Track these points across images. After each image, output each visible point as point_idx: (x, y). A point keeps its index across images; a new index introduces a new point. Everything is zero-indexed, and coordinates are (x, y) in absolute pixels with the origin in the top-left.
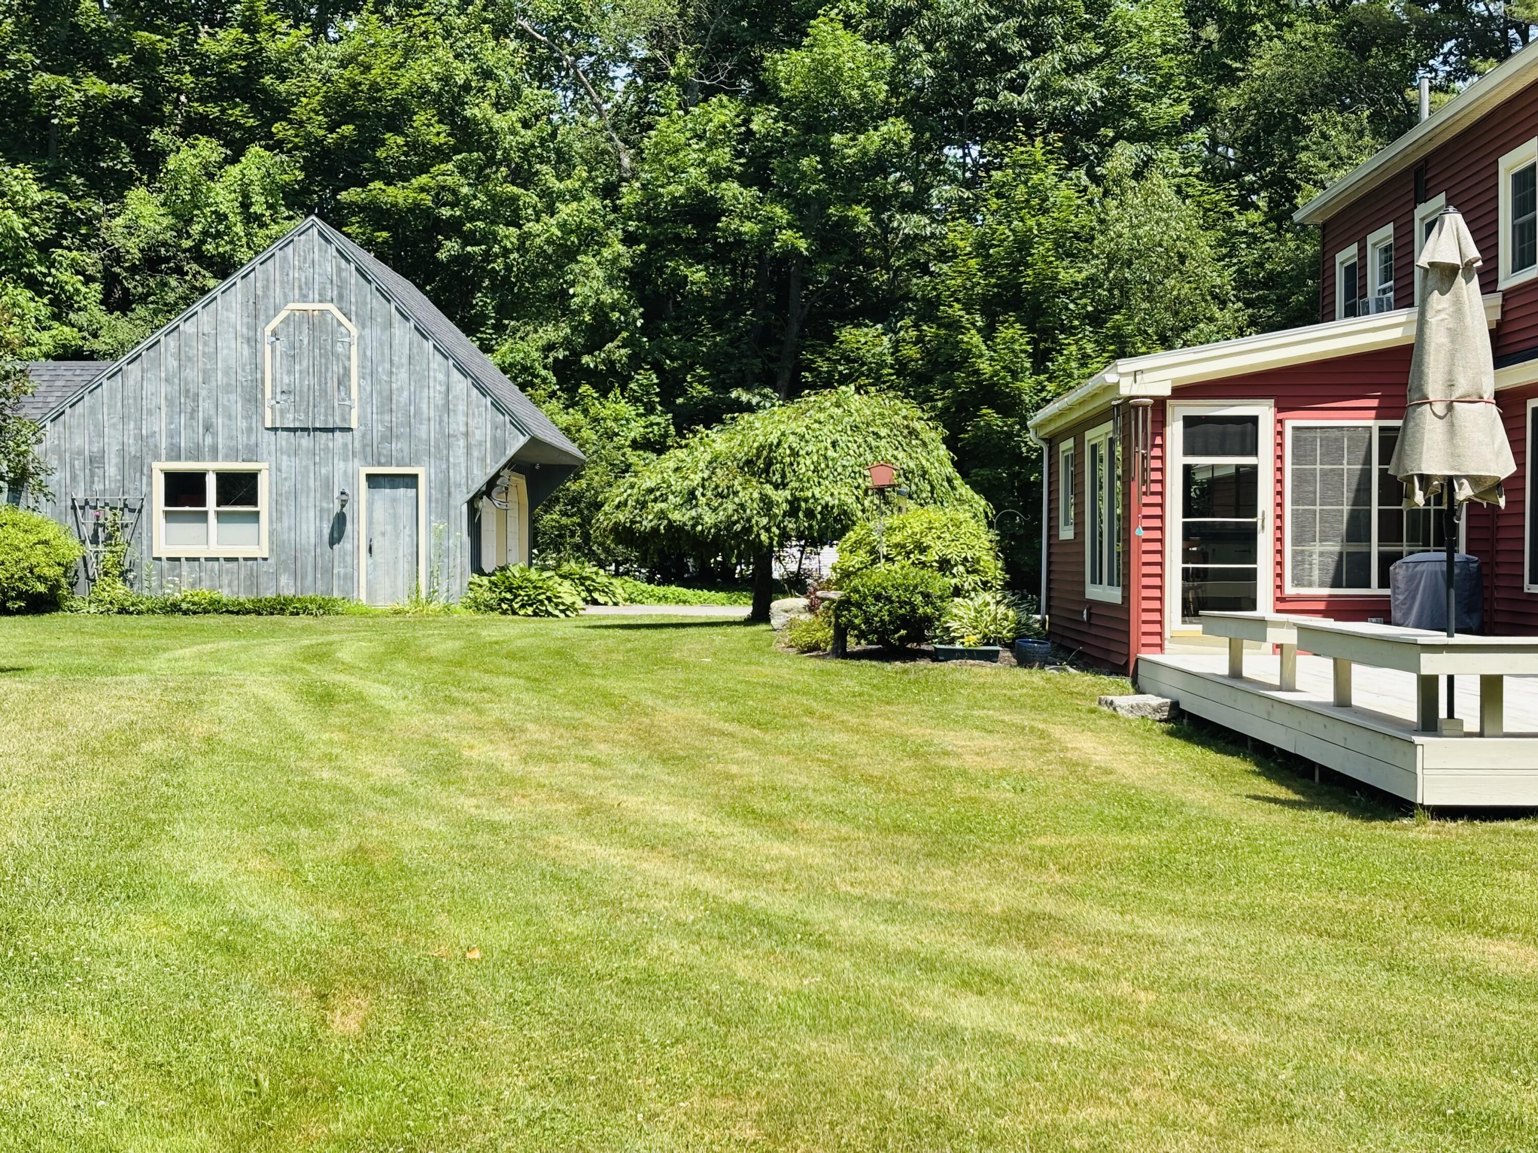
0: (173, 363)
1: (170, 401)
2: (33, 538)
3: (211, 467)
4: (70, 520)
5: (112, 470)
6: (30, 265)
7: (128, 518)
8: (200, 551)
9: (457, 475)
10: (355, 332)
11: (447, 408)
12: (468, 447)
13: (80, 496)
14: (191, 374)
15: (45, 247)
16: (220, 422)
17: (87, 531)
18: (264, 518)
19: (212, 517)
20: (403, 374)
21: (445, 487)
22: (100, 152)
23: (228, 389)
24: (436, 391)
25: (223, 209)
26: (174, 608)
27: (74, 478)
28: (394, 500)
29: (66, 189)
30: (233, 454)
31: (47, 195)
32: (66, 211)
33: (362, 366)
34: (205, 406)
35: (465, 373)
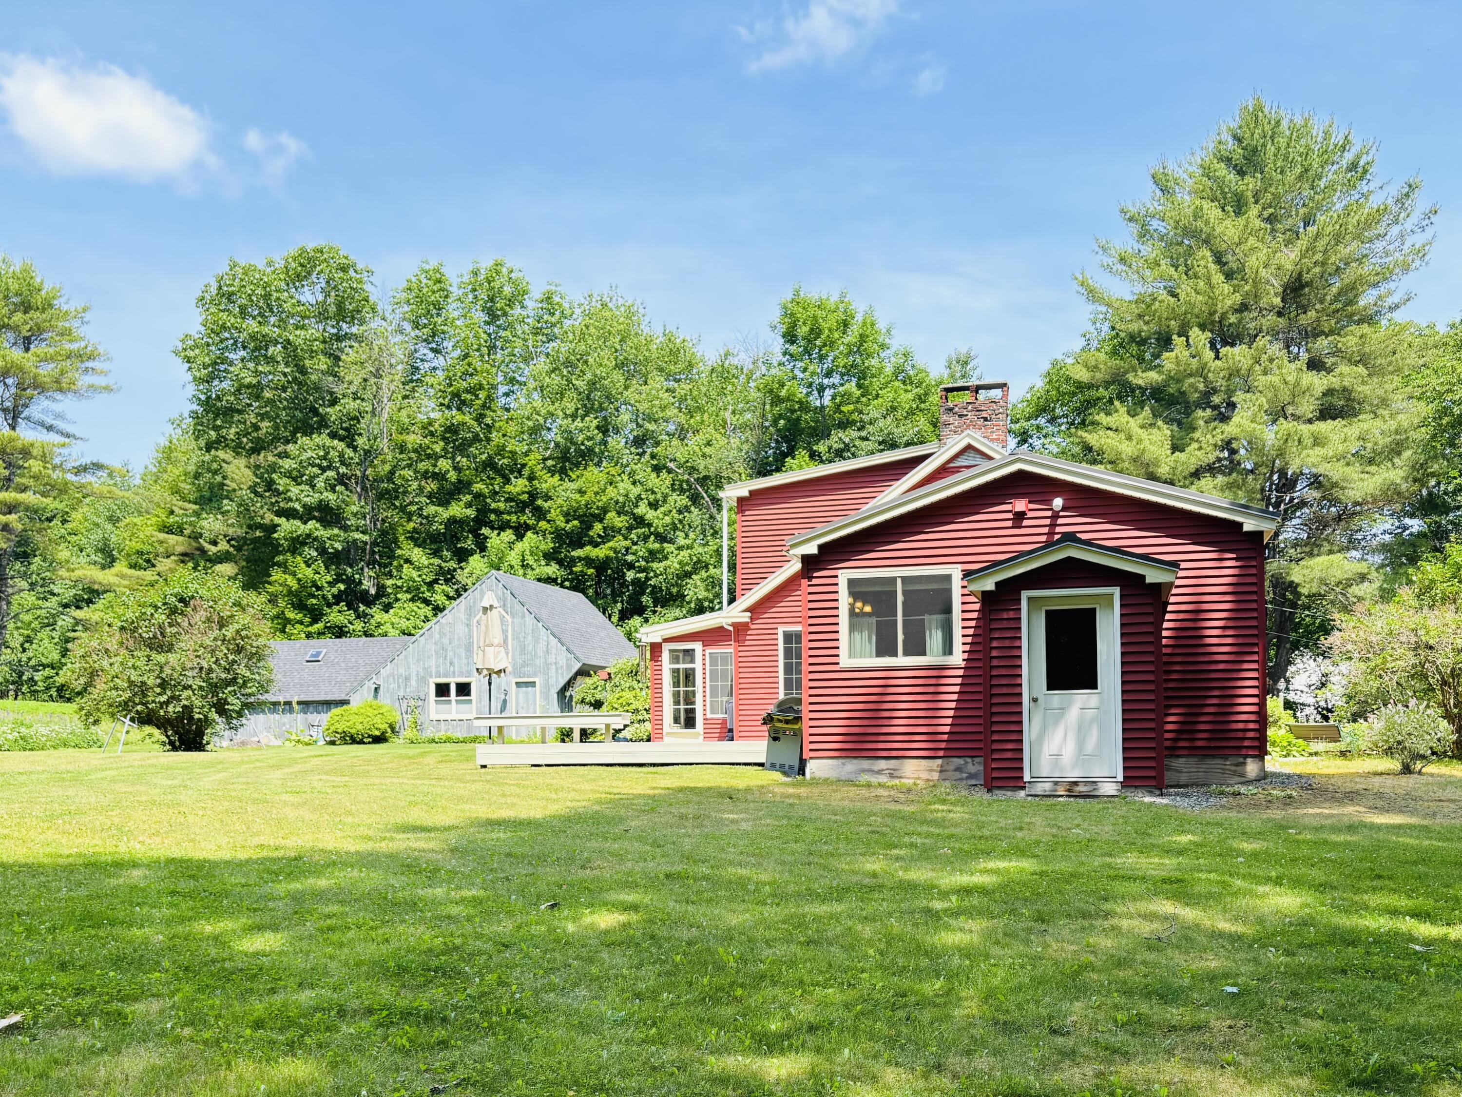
0: (437, 636)
1: (436, 653)
2: (376, 712)
3: (453, 682)
4: (397, 705)
5: (413, 683)
6: (423, 593)
7: (420, 703)
8: (449, 717)
9: (552, 681)
10: (510, 620)
11: (548, 652)
12: (557, 669)
13: (401, 694)
14: (445, 641)
15: (430, 585)
16: (456, 661)
17: (404, 710)
18: (474, 702)
19: (454, 702)
20: (530, 638)
21: (547, 686)
22: (459, 540)
23: (459, 646)
24: (542, 645)
25: (513, 563)
26: (433, 741)
27: (399, 686)
28: (527, 693)
29: (441, 558)
30: (461, 674)
31: (431, 561)
32: (441, 568)
33: (513, 635)
34: (450, 654)
35: (555, 637)
